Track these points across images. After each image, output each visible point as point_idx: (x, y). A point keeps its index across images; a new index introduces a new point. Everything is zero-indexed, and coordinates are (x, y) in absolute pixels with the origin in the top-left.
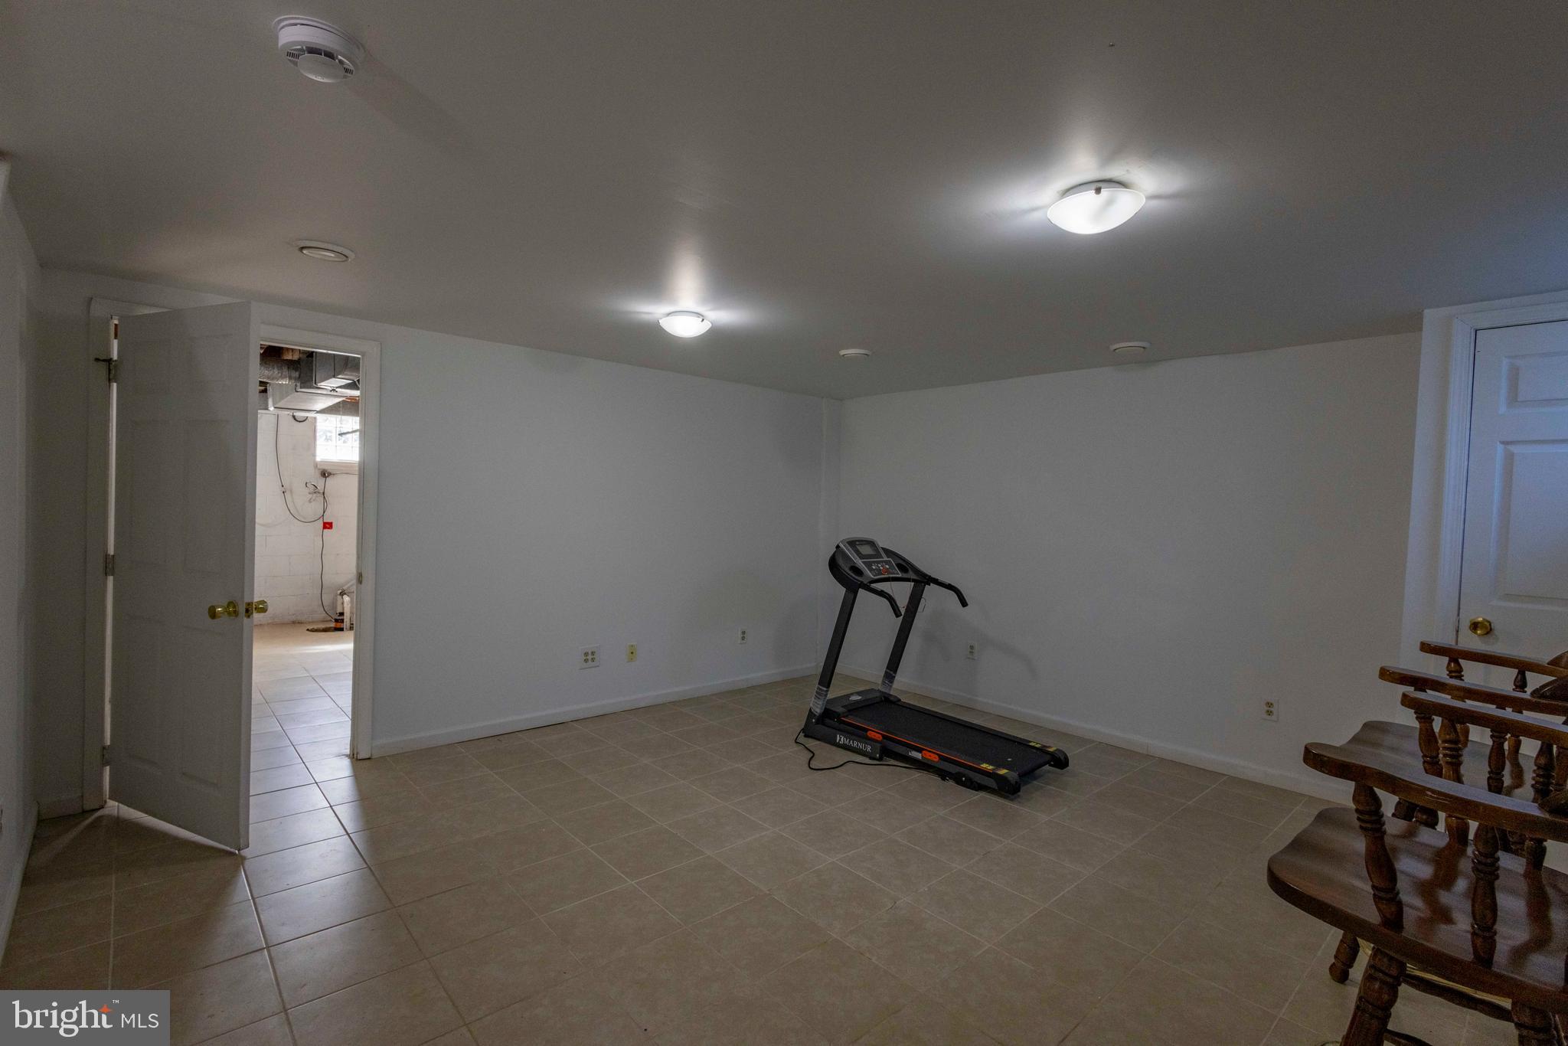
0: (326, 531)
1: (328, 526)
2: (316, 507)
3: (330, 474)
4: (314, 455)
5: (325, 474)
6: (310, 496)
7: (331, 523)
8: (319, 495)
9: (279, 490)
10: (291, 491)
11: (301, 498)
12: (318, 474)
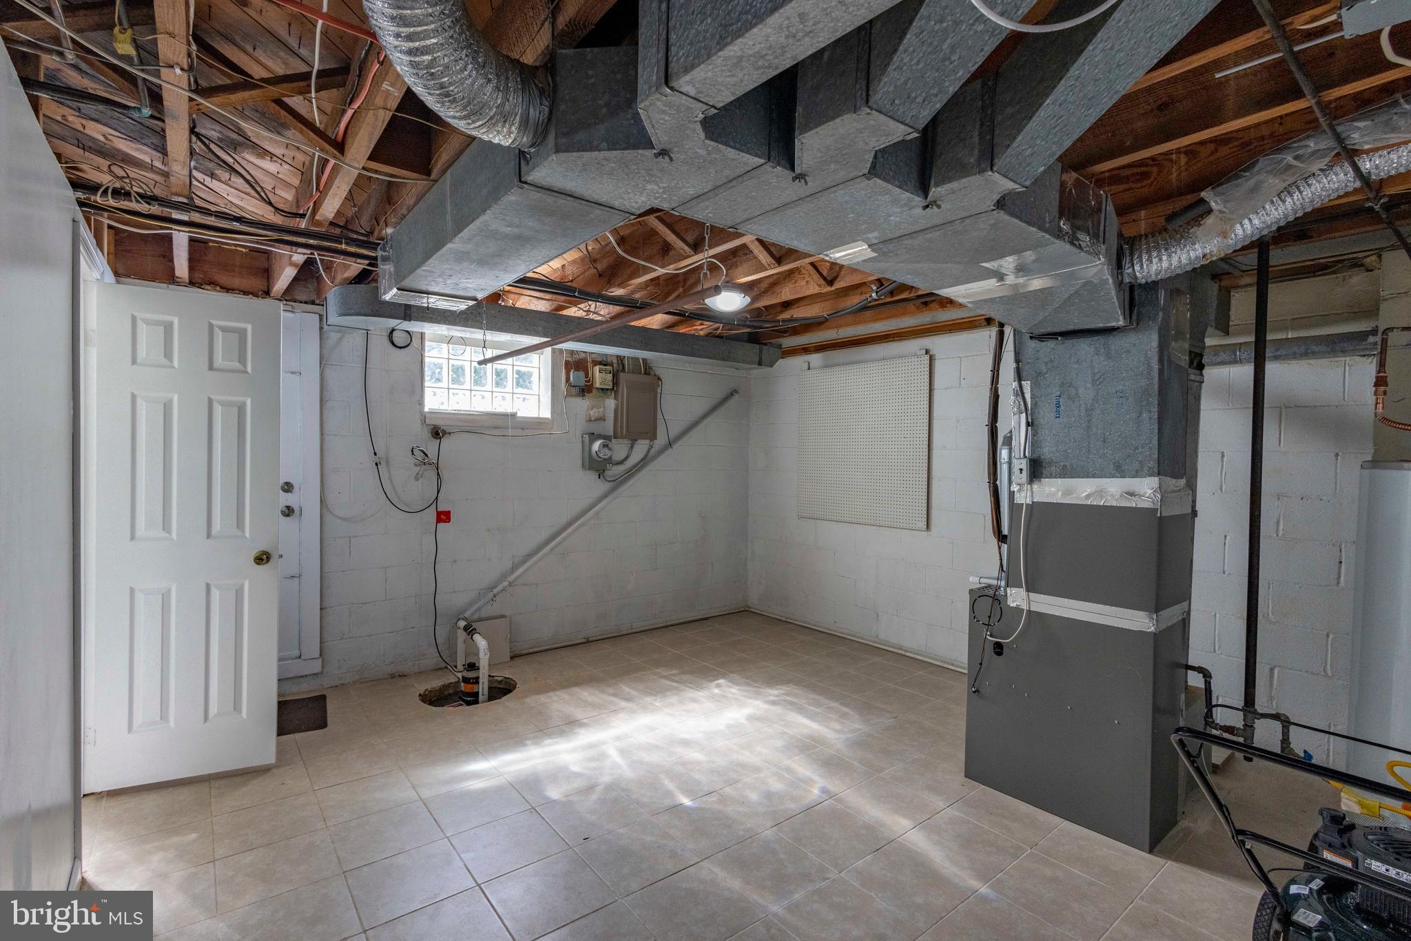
0: (441, 525)
1: (443, 517)
2: (426, 487)
3: (445, 433)
4: (421, 403)
5: (437, 434)
6: (418, 469)
7: (449, 512)
8: (427, 467)
9: (369, 461)
10: (387, 462)
11: (402, 470)
12: (426, 434)
